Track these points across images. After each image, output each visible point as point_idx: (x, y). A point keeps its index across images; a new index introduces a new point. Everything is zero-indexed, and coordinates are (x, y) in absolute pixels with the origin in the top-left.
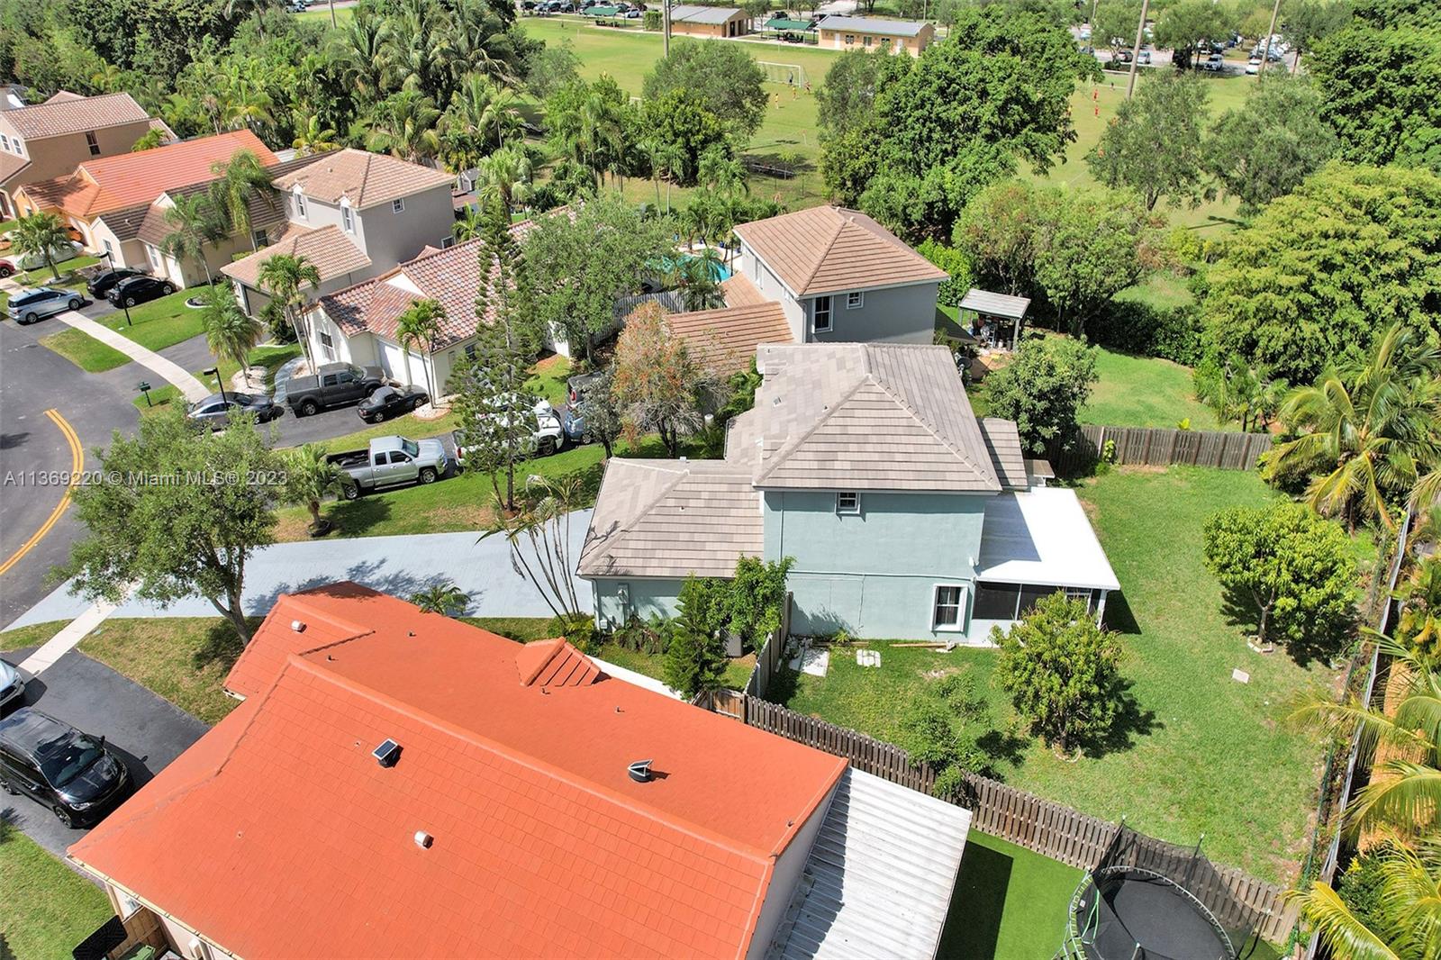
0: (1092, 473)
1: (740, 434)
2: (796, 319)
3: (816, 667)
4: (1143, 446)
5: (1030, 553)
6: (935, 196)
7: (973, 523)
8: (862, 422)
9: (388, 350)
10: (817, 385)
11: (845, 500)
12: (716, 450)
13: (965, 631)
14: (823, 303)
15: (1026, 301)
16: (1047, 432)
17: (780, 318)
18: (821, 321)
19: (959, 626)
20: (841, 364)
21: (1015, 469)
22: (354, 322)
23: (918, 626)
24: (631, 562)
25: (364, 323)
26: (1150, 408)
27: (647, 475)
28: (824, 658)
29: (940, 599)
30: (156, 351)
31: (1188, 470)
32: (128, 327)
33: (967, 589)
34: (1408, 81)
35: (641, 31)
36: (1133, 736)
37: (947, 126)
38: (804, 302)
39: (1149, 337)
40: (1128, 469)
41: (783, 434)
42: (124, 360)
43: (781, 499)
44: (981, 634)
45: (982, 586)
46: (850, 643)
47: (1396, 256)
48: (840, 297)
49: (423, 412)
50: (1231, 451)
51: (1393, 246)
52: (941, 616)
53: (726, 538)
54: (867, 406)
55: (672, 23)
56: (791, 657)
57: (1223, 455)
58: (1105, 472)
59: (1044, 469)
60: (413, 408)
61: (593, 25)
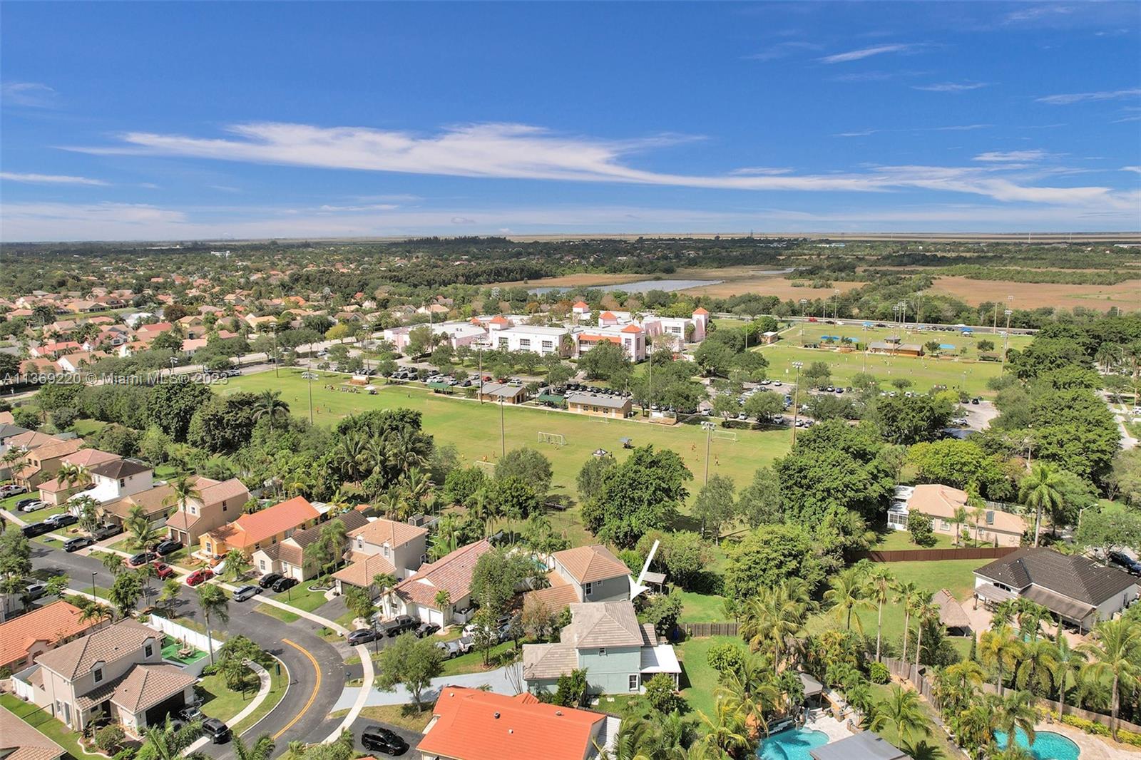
0: (684, 641)
1: (565, 634)
2: (579, 592)
3: (596, 703)
4: (700, 630)
5: (657, 665)
6: (626, 529)
7: (638, 655)
8: (605, 627)
9: (420, 609)
10: (591, 616)
11: (602, 650)
12: (556, 639)
13: (639, 690)
14: (589, 585)
15: (665, 575)
16: (665, 627)
17: (573, 590)
18: (588, 591)
19: (637, 688)
20: (598, 610)
21: (652, 639)
22: (408, 598)
23: (625, 690)
24: (539, 675)
25: (411, 599)
26: (709, 616)
27: (539, 648)
28: (598, 700)
29: (631, 680)
30: (310, 612)
31: (717, 637)
32: (290, 601)
33: (638, 675)
34: (805, 477)
35: (463, 398)
36: (685, 713)
37: (632, 500)
38: (582, 585)
39: (712, 587)
40: (696, 638)
41: (582, 632)
42: (298, 617)
43: (584, 651)
44: (643, 690)
45: (642, 674)
46: (605, 696)
47: (774, 559)
48: (594, 583)
49: (439, 632)
50: (731, 629)
51: (774, 555)
52: (632, 685)
53: (567, 665)
54: (606, 622)
55: (483, 395)
56: (588, 700)
57: (729, 631)
58: (689, 640)
59: (664, 639)
60: (435, 631)
61: (433, 393)
